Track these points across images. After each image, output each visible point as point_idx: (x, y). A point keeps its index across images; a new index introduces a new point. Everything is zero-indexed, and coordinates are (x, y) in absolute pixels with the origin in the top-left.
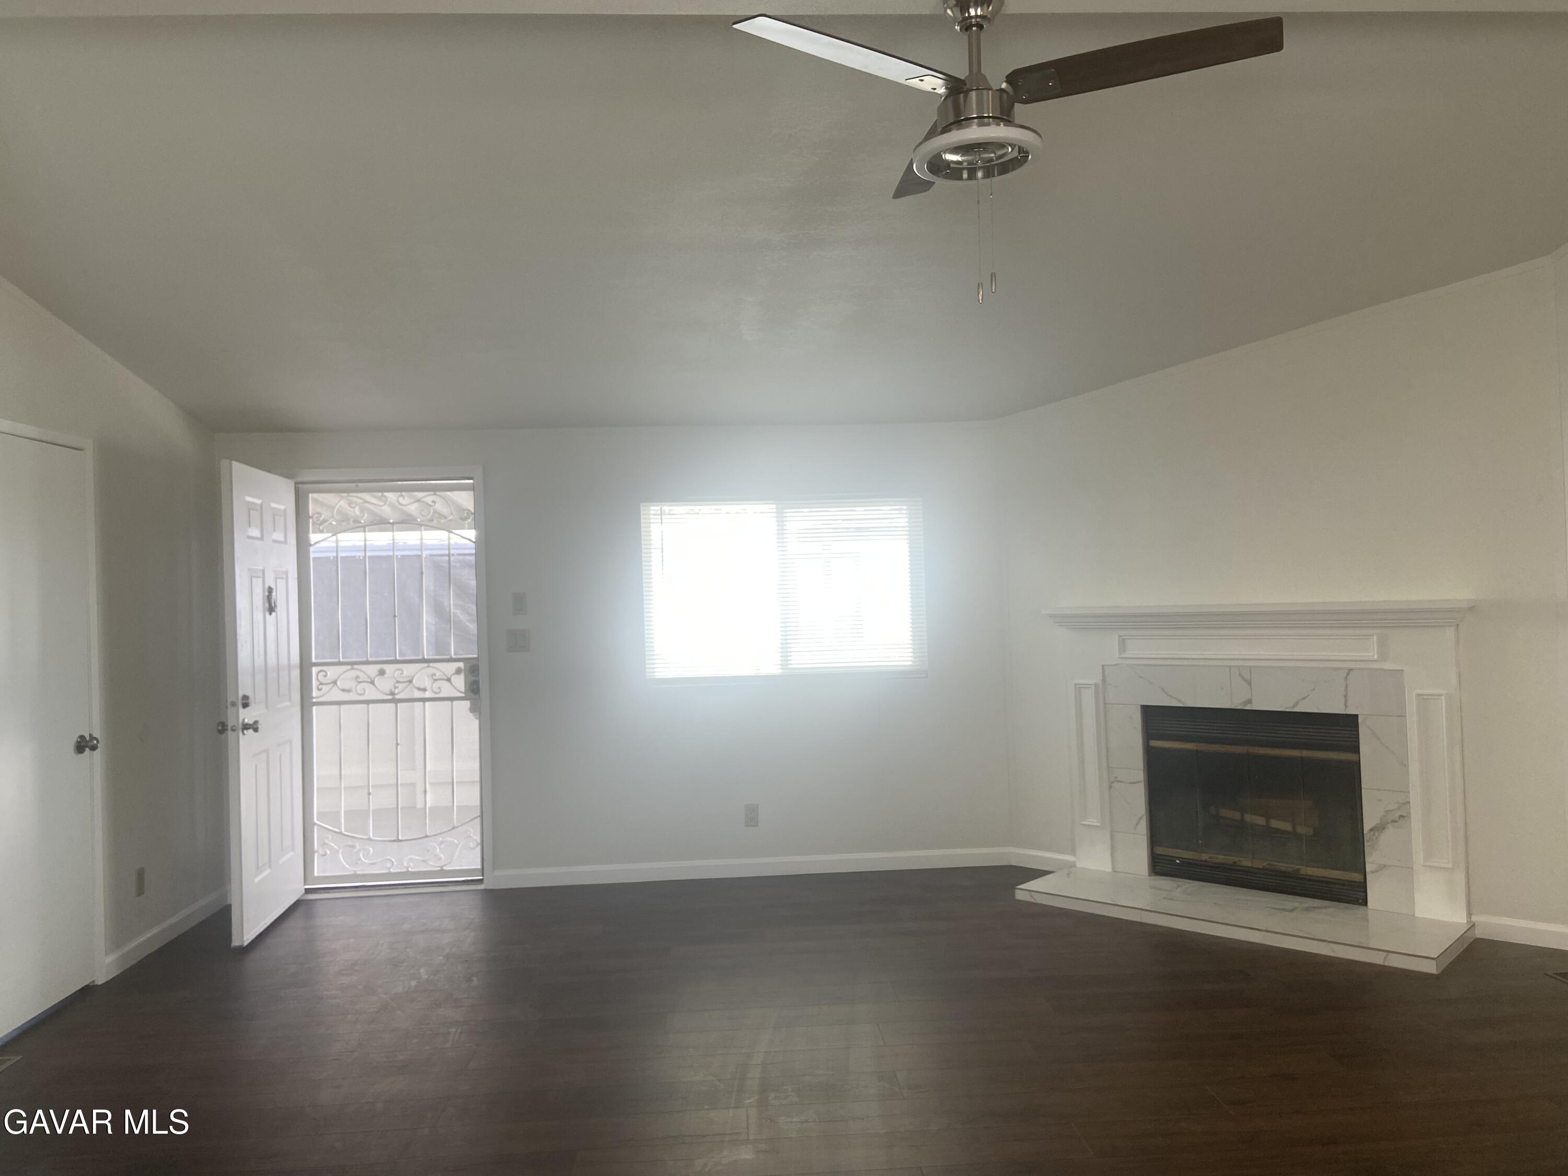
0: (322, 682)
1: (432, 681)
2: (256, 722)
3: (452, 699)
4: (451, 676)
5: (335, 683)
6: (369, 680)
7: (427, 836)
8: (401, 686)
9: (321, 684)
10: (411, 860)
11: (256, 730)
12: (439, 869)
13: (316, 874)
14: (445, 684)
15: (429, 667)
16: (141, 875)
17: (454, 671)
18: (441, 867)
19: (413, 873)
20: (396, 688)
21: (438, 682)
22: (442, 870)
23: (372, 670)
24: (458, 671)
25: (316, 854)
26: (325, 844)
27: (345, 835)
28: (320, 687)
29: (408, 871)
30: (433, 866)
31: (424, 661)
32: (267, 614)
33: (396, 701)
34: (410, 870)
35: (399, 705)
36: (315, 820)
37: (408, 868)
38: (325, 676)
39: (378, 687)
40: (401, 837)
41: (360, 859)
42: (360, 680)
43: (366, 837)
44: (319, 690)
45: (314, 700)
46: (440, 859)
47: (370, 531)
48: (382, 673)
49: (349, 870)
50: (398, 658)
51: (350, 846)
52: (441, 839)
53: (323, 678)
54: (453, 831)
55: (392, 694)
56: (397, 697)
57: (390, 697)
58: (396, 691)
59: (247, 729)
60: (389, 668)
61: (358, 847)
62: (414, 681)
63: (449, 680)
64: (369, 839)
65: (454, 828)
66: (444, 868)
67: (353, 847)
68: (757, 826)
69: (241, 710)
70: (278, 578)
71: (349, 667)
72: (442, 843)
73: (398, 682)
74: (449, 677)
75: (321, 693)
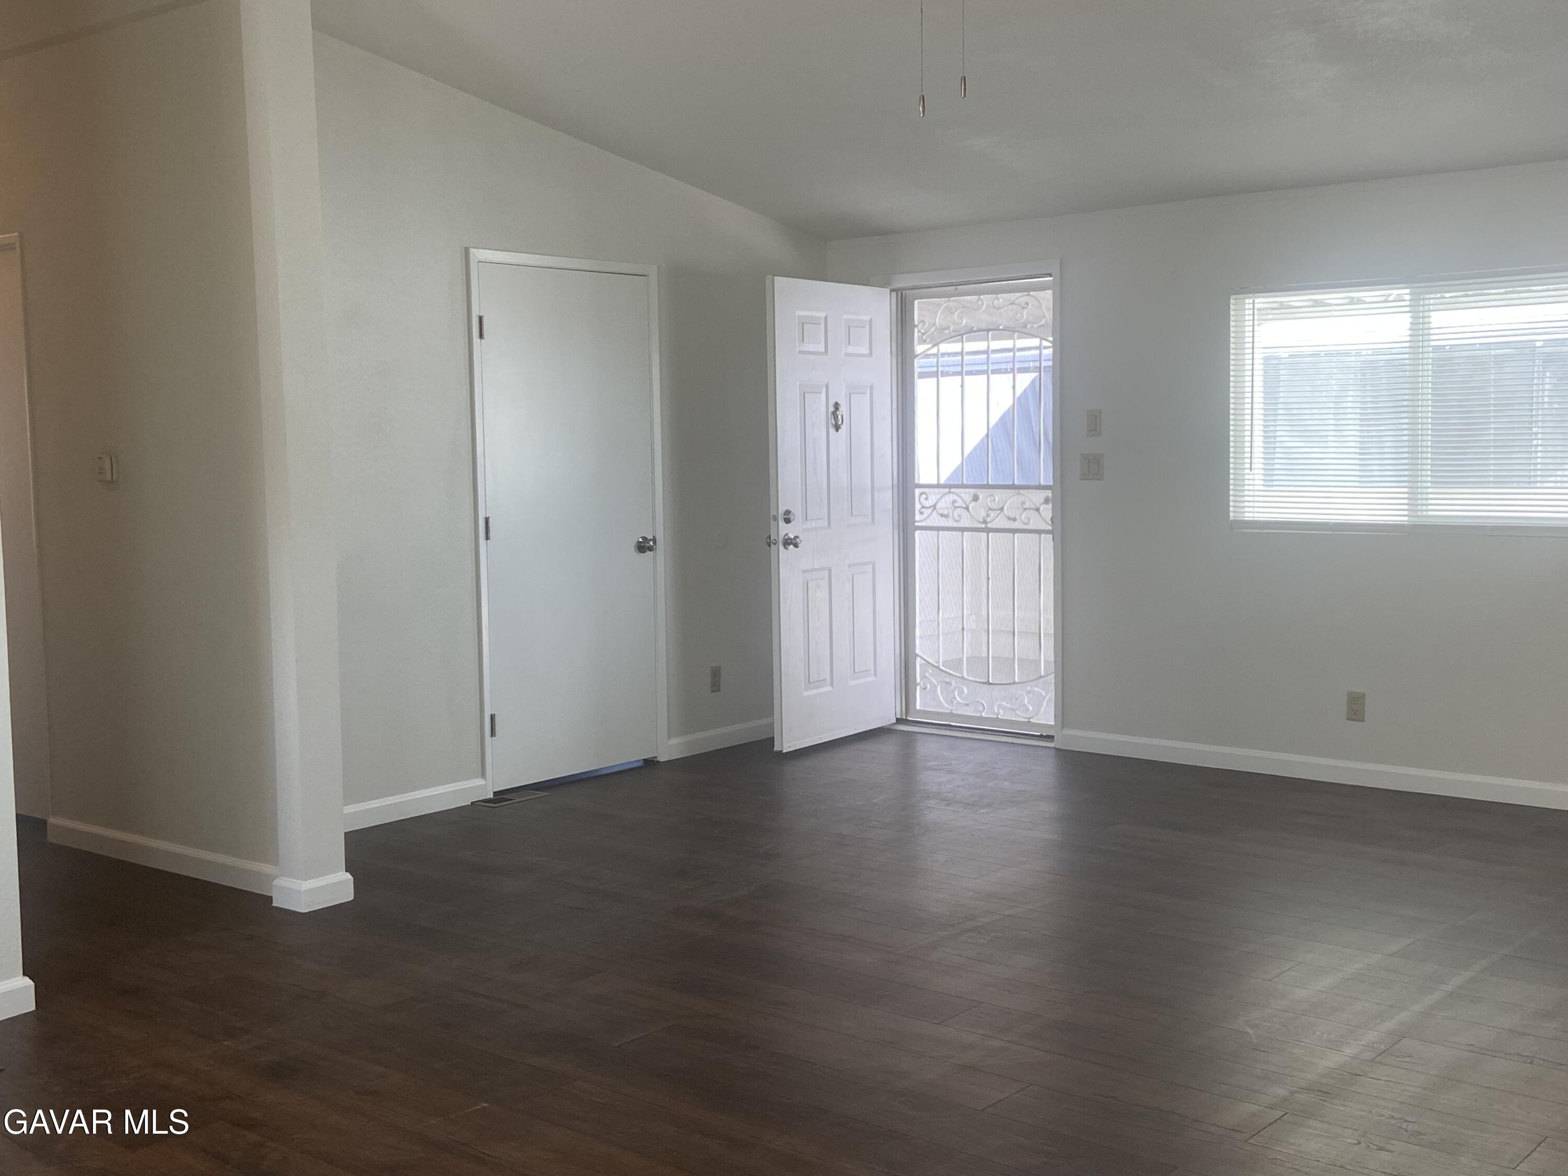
0: (924, 505)
1: (1022, 510)
2: (796, 537)
3: (1039, 532)
4: (1040, 506)
5: (934, 506)
6: (964, 506)
7: (1014, 683)
8: (992, 515)
9: (923, 507)
10: (1000, 706)
11: (796, 546)
12: (1026, 720)
13: (918, 707)
14: (1033, 514)
15: (1019, 493)
16: (716, 674)
17: (1042, 501)
18: (1029, 718)
19: (1002, 720)
20: (988, 515)
21: (1027, 511)
22: (1029, 722)
23: (967, 494)
24: (1047, 501)
25: (918, 688)
26: (925, 677)
27: (942, 670)
28: (922, 510)
29: (997, 718)
30: (1020, 717)
31: (1013, 487)
32: (832, 430)
33: (988, 530)
34: (1000, 717)
35: (990, 534)
36: (917, 651)
37: (998, 714)
38: (926, 499)
39: (972, 512)
40: (992, 680)
41: (955, 698)
42: (956, 505)
43: (960, 675)
44: (922, 513)
45: (917, 524)
46: (1028, 710)
47: (968, 340)
48: (976, 498)
49: (946, 708)
50: (990, 483)
51: (946, 682)
52: (1029, 688)
53: (925, 501)
54: (1040, 680)
55: (985, 522)
56: (989, 525)
57: (983, 526)
58: (989, 520)
59: (789, 544)
60: (982, 494)
61: (953, 684)
62: (1005, 508)
63: (1037, 510)
64: (963, 678)
65: (1041, 677)
66: (1031, 720)
67: (949, 684)
68: (1363, 721)
69: (782, 524)
70: (853, 393)
71: (947, 490)
72: (1029, 692)
73: (990, 509)
74: (1038, 506)
75: (922, 517)
